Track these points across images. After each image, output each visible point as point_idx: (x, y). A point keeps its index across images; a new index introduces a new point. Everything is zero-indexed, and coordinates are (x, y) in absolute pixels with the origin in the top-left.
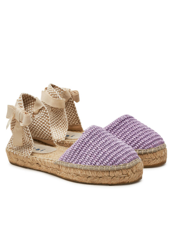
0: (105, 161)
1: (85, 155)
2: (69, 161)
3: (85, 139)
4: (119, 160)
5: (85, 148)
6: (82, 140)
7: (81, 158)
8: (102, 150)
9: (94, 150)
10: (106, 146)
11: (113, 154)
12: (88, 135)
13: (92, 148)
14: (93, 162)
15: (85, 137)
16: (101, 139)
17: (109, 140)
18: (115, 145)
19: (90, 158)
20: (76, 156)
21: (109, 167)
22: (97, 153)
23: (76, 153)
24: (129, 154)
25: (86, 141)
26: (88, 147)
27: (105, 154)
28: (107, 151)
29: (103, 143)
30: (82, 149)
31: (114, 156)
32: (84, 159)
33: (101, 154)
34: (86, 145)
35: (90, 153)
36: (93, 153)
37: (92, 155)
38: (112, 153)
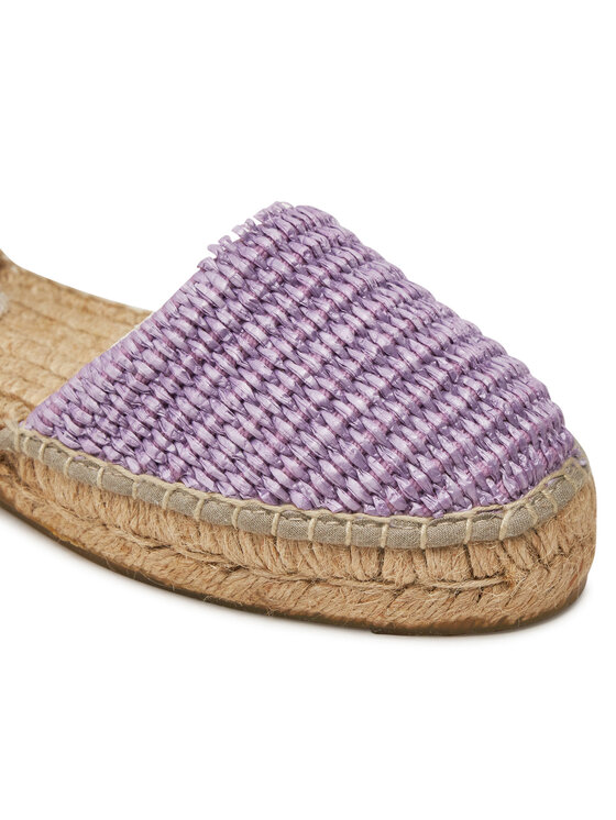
0: (351, 483)
1: (211, 421)
2: (101, 447)
3: (214, 307)
4: (449, 482)
5: (214, 374)
6: (194, 316)
7: (185, 443)
8: (332, 398)
9: (279, 393)
10: (363, 370)
11: (414, 437)
12: (238, 281)
13: (263, 379)
14: (268, 482)
15: (213, 296)
16: (329, 319)
17: (385, 325)
18: (424, 362)
19: (248, 446)
20: (151, 421)
21: (380, 525)
22: (296, 418)
23: (153, 404)
24: (517, 435)
25: (218, 327)
26: (237, 367)
27: (353, 432)
28: (367, 412)
29: (339, 348)
30: (193, 375)
31: (417, 451)
32: (207, 446)
33: (324, 433)
34: (223, 351)
35: (248, 416)
36: (270, 415)
37: (259, 426)
38: (401, 423)
